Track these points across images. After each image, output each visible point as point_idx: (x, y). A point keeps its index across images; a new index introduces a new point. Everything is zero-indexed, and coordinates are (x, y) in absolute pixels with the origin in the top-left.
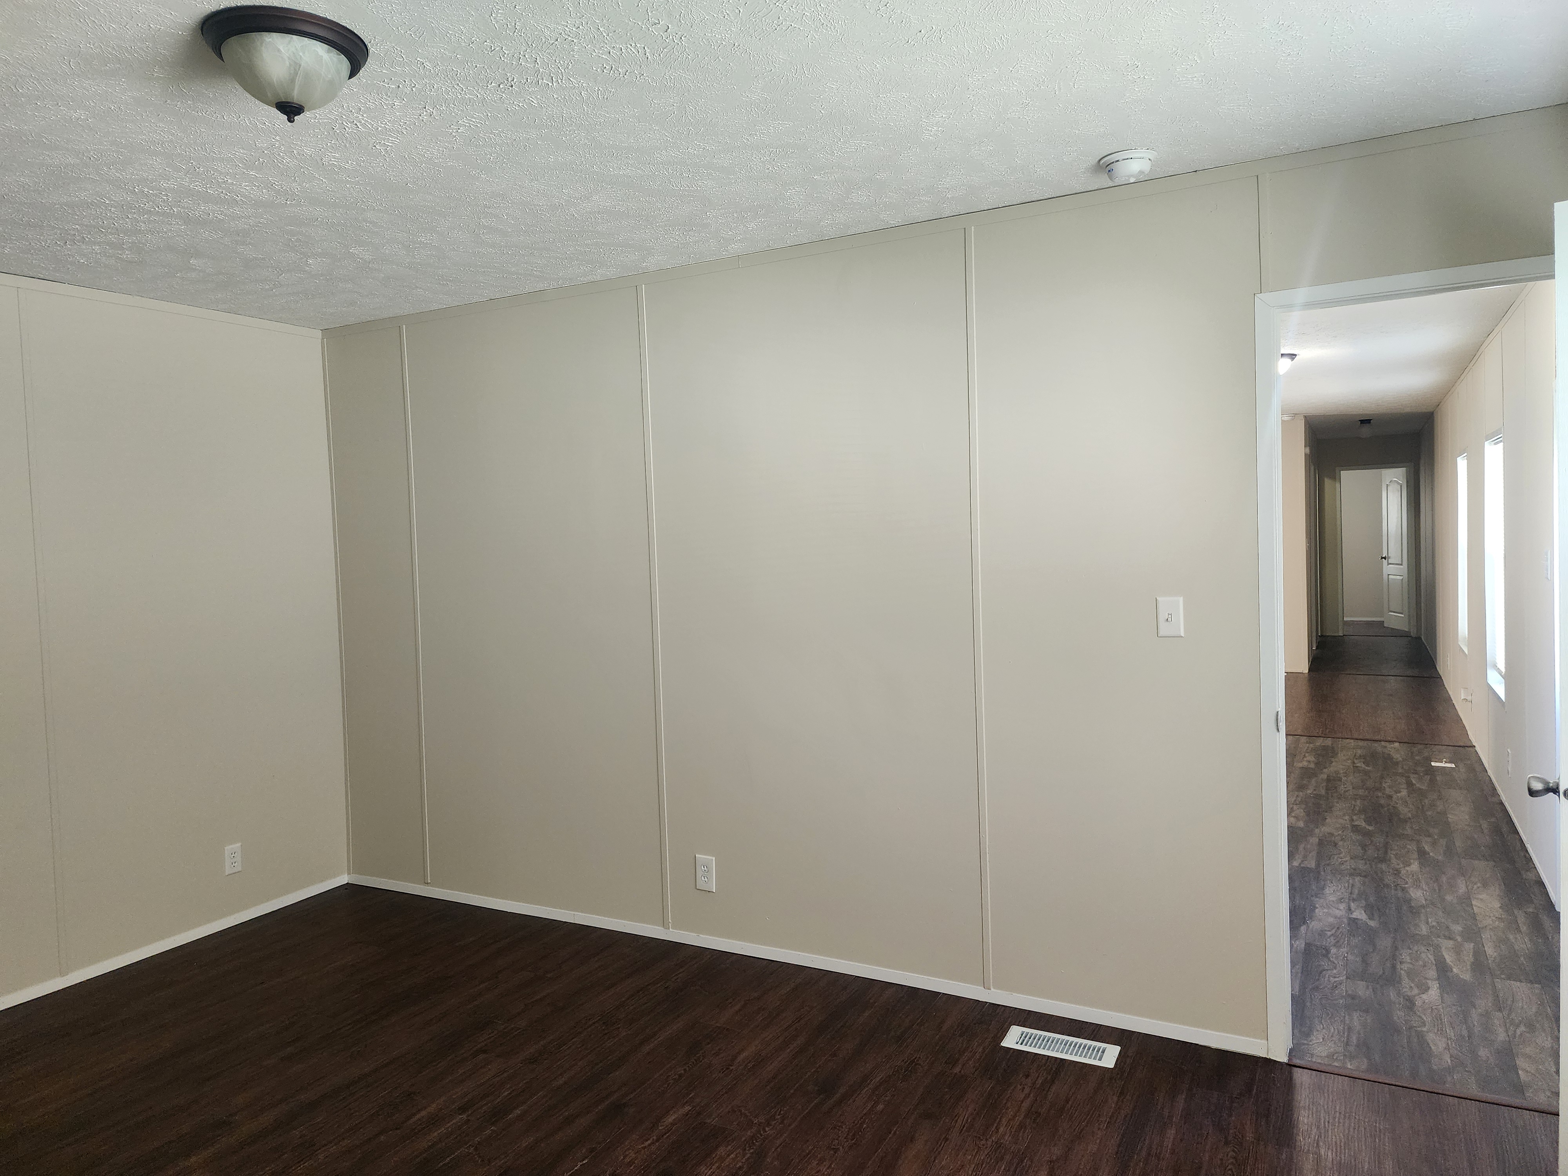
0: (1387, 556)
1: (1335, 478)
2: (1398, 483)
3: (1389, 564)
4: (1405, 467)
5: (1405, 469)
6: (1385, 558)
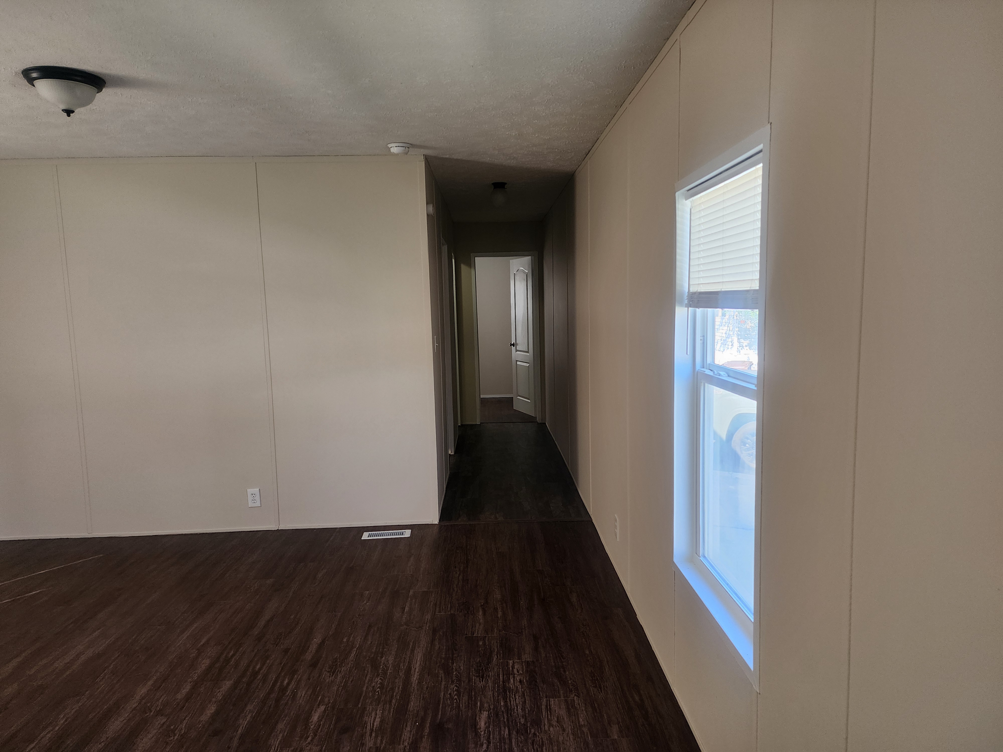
0: (515, 343)
1: (471, 264)
2: (524, 272)
3: (517, 351)
4: (530, 256)
5: (530, 257)
6: (513, 345)
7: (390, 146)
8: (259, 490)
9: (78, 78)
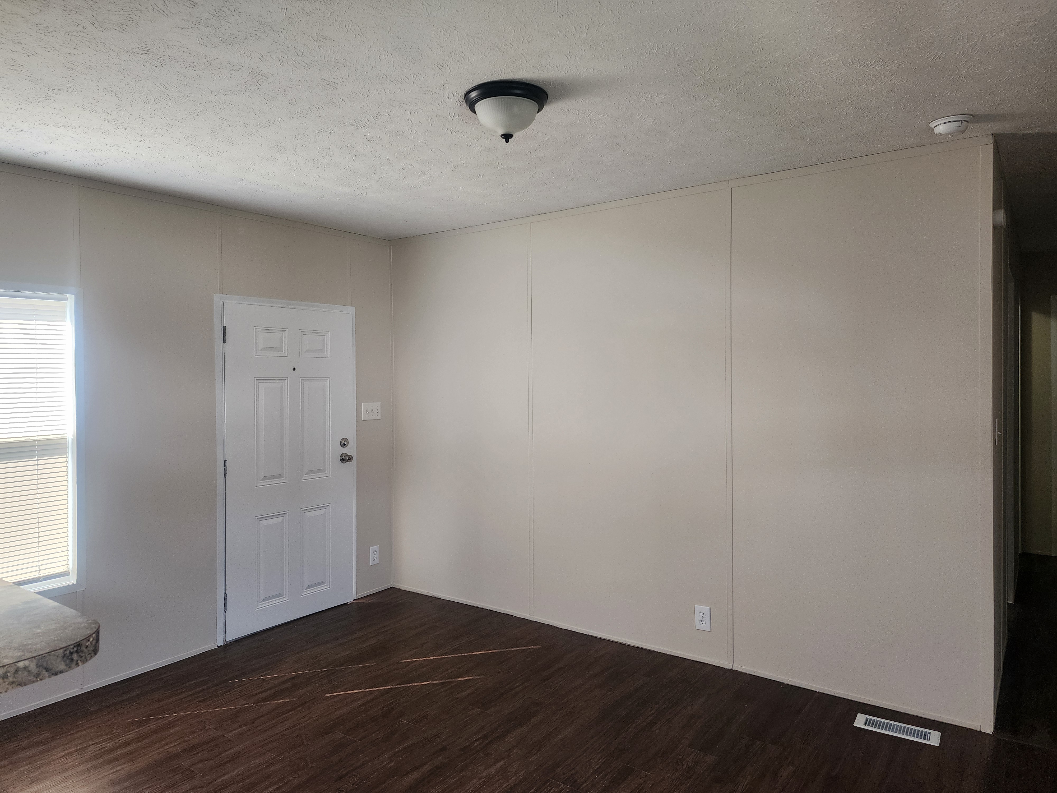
7: (932, 125)
8: (710, 608)
9: (518, 92)
